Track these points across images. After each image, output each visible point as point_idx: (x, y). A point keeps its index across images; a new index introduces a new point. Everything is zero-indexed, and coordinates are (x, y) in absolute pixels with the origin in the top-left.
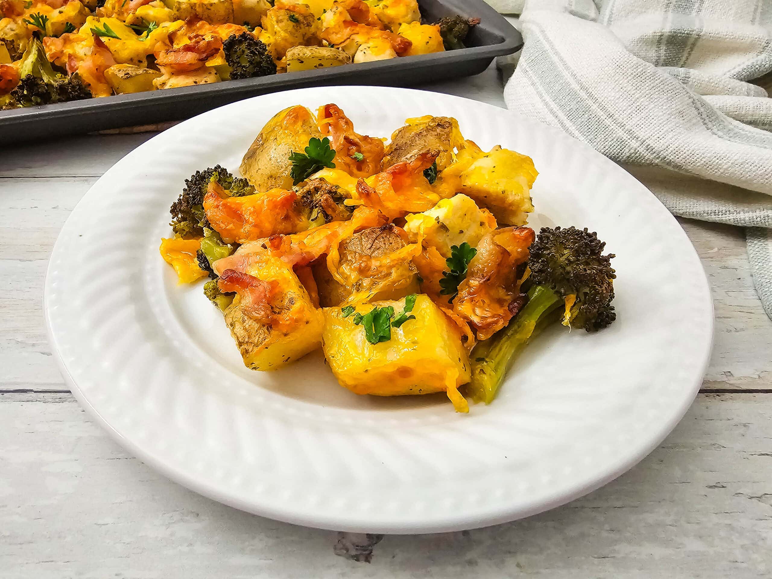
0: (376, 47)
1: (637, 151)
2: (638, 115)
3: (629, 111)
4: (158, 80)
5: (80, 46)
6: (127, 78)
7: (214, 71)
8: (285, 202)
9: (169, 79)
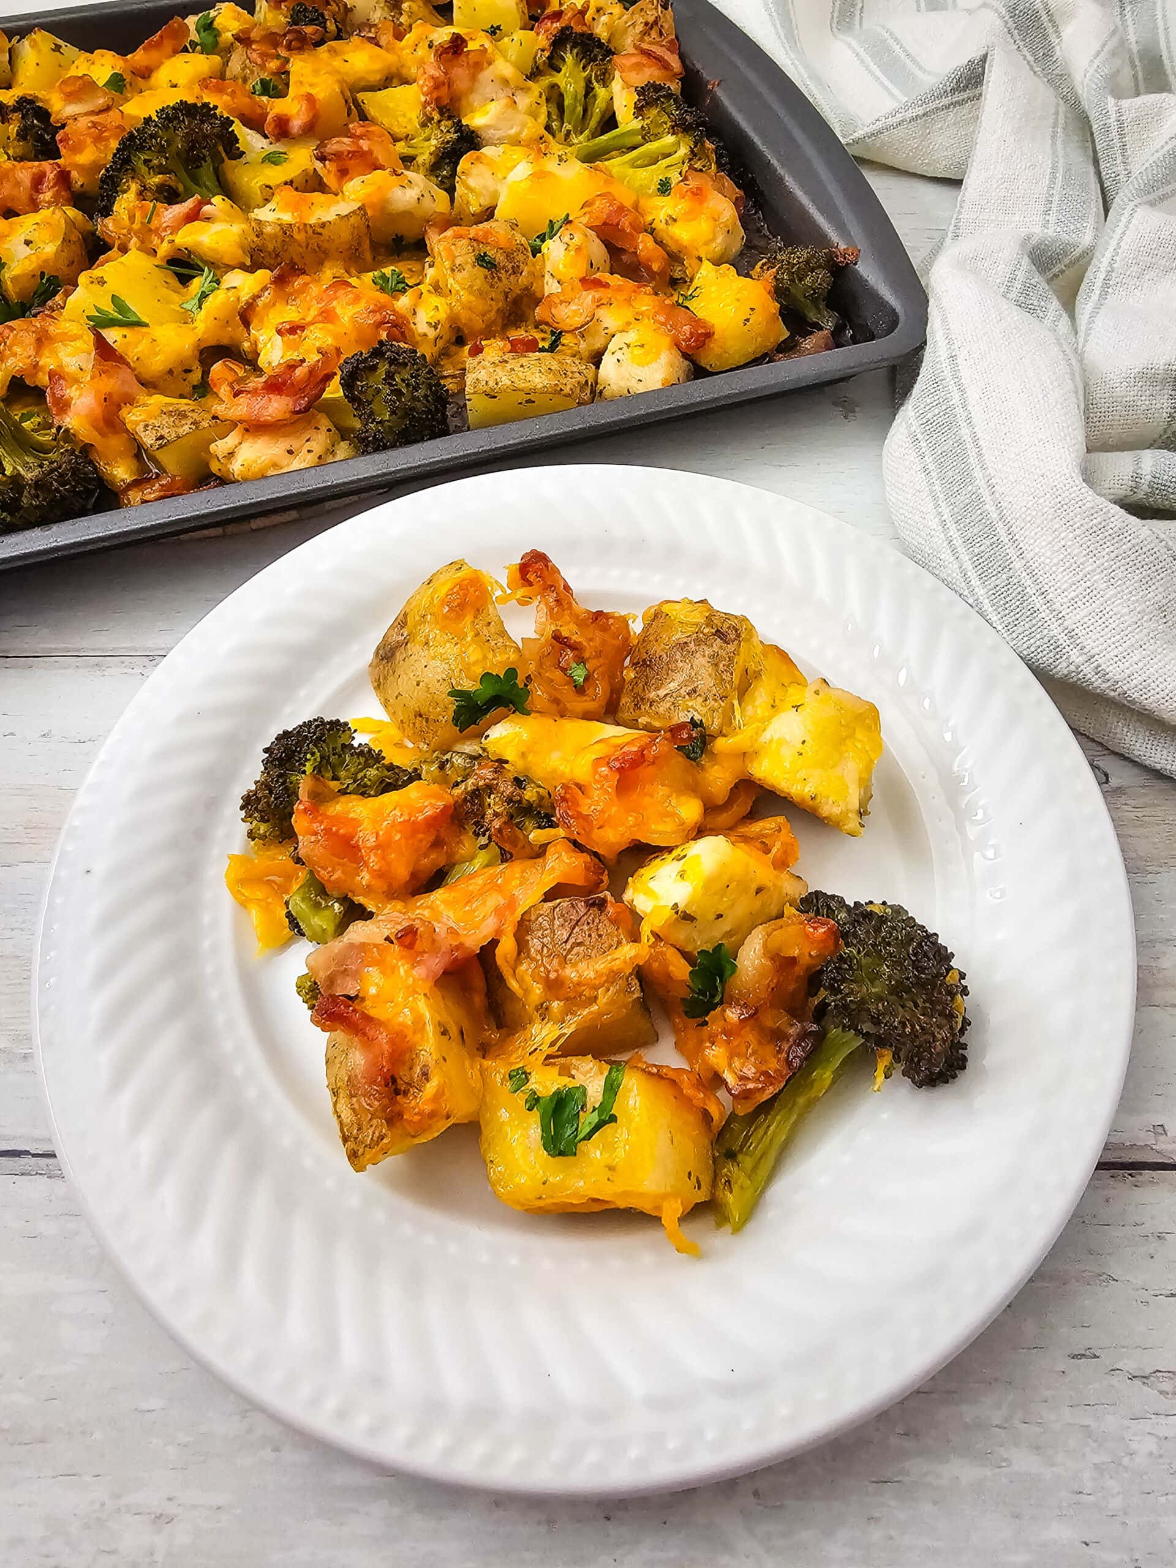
0: (642, 346)
1: (1080, 669)
2: (1087, 604)
3: (1073, 594)
4: (220, 447)
5: (69, 349)
6: (161, 446)
7: (325, 423)
8: (432, 823)
9: (241, 443)
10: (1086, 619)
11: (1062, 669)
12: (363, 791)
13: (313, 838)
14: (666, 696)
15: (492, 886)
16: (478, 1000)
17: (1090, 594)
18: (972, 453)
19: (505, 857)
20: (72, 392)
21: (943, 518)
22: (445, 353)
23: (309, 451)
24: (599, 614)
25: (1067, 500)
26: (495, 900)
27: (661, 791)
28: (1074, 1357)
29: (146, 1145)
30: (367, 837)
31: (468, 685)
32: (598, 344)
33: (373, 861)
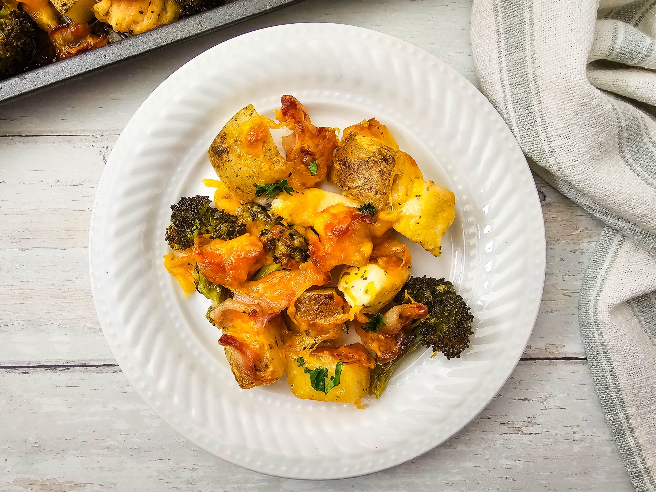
1: (551, 166)
2: (566, 139)
4: (100, 8)
6: (66, 11)
12: (221, 237)
14: (356, 187)
15: (283, 284)
17: (568, 135)
19: (288, 270)
21: (502, 66)
23: (152, 12)
24: (321, 129)
30: (227, 263)
31: (262, 182)
33: (231, 274)
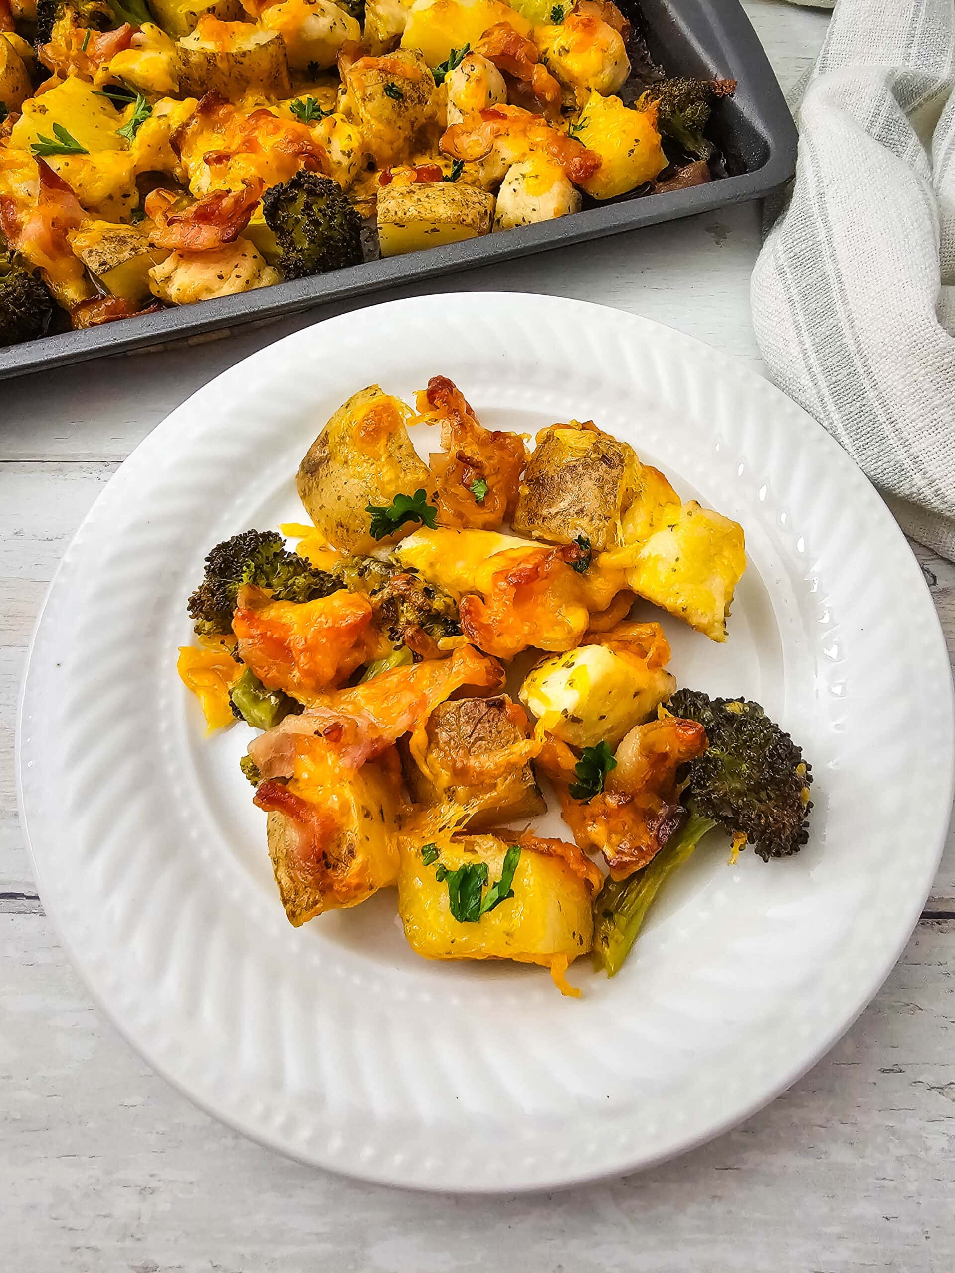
0: (537, 177)
1: (921, 491)
2: (933, 434)
3: (920, 425)
4: (158, 271)
5: (18, 176)
6: (105, 271)
7: (251, 249)
8: (353, 629)
9: (176, 268)
10: (930, 448)
11: (905, 489)
12: (293, 598)
13: (251, 641)
14: (556, 513)
15: (406, 685)
16: (395, 778)
17: (935, 426)
18: (835, 287)
19: (417, 659)
20: (22, 217)
21: (805, 347)
22: (358, 179)
23: (238, 277)
24: (498, 434)
25: (921, 340)
26: (408, 698)
27: (552, 601)
28: (884, 1071)
29: (118, 903)
30: (297, 639)
31: (383, 502)
32: (497, 173)
33: (303, 659)
